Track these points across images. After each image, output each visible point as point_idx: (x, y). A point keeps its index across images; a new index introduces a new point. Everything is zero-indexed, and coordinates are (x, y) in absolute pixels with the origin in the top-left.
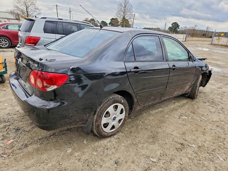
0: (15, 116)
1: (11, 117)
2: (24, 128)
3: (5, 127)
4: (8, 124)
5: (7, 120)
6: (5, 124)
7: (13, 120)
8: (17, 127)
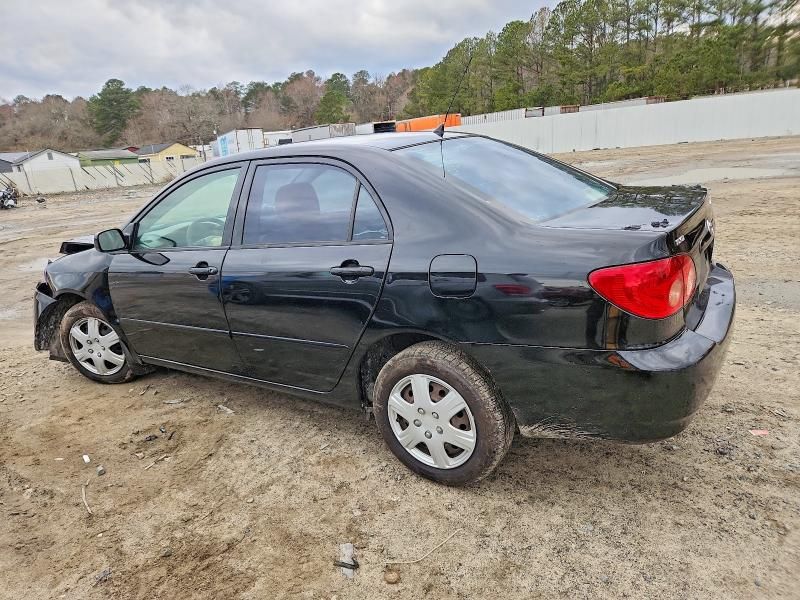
0: (705, 504)
1: (719, 510)
2: (701, 448)
3: (758, 480)
4: (746, 487)
5: (743, 506)
6: (754, 491)
7: (718, 492)
8: (721, 461)
